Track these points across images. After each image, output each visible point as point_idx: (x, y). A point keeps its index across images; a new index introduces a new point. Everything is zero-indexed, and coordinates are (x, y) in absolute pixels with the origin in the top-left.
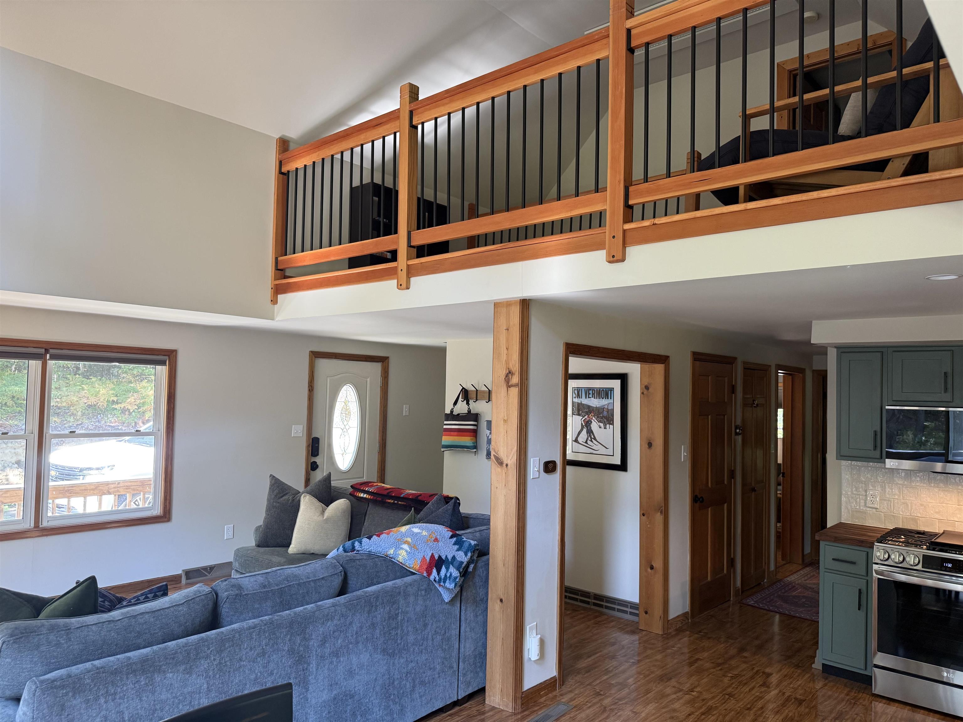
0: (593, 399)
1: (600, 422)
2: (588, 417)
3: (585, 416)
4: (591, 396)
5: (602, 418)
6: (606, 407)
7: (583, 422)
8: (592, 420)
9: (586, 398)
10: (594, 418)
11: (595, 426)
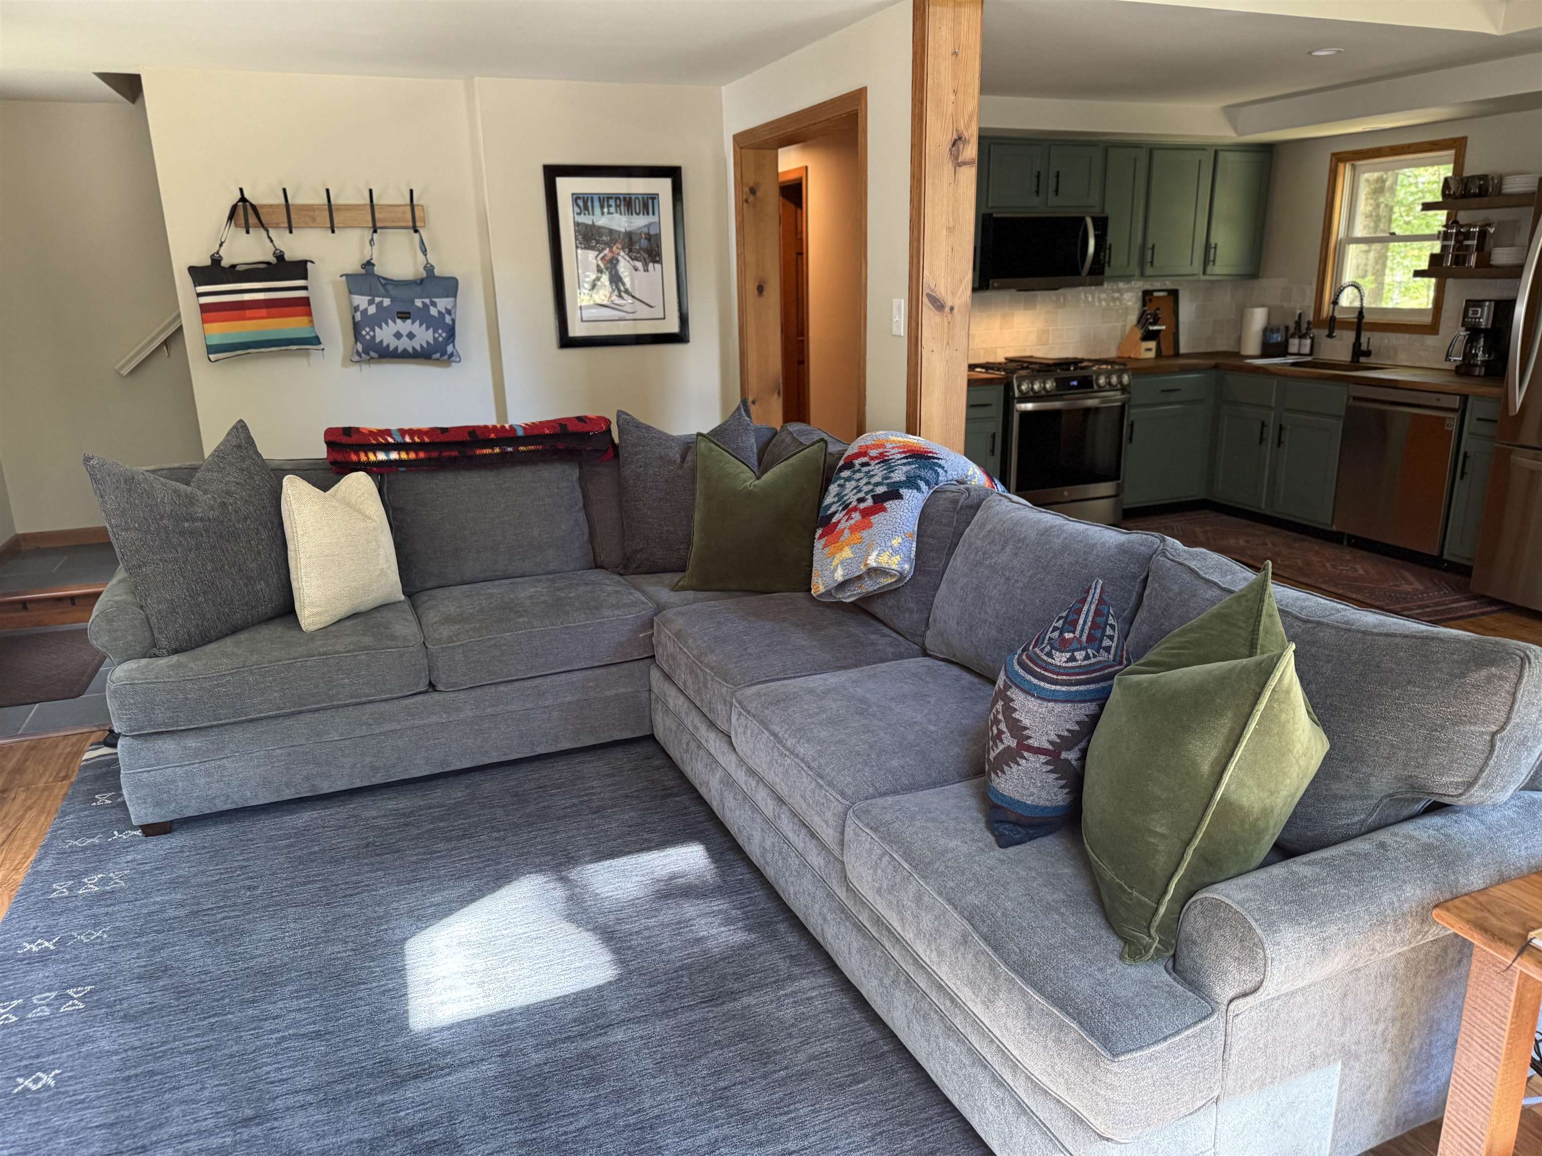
0: (617, 216)
1: (636, 259)
2: (611, 251)
3: (603, 249)
4: (612, 209)
5: (638, 252)
6: (646, 230)
7: (600, 262)
8: (620, 258)
9: (603, 213)
10: (622, 253)
11: (624, 267)
